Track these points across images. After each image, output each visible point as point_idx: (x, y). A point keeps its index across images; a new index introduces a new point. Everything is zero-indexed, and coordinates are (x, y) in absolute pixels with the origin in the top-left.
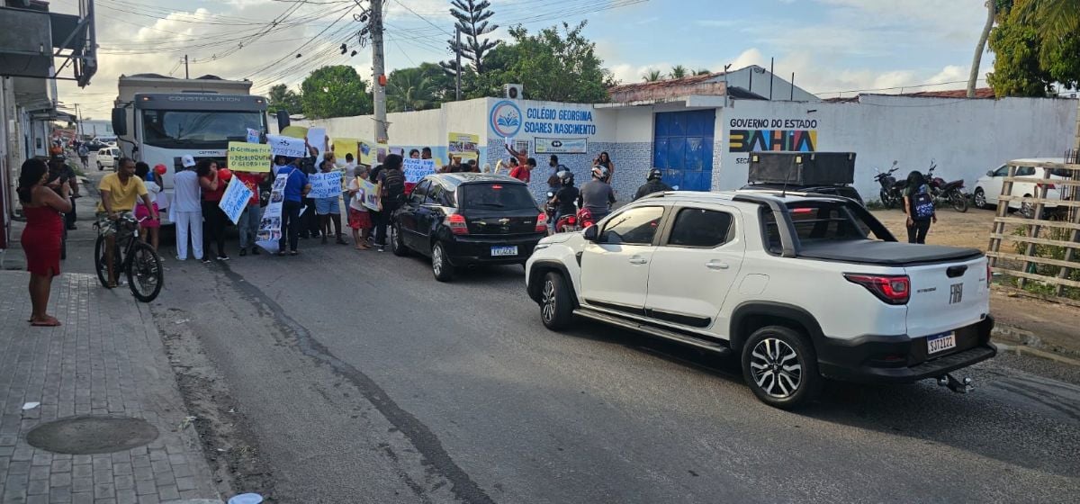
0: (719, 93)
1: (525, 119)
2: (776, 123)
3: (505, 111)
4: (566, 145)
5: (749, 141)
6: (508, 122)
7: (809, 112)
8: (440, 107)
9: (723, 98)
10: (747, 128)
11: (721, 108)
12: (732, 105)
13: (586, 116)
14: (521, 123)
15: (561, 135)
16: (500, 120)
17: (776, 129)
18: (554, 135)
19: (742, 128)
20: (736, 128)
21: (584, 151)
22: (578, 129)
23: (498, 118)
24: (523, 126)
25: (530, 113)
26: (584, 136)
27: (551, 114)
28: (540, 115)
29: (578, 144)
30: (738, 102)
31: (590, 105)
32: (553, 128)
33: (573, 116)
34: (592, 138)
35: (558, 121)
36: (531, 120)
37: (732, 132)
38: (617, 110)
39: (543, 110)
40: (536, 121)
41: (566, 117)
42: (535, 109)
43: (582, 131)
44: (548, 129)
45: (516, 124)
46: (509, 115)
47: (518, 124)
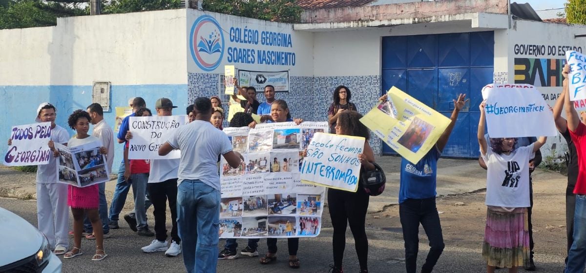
0: (497, 10)
1: (228, 44)
2: (551, 50)
3: (207, 31)
4: (270, 81)
5: (530, 72)
6: (211, 47)
7: (576, 36)
8: (55, 24)
9: (506, 17)
10: (527, 56)
11: (502, 30)
12: (515, 27)
13: (286, 41)
14: (223, 50)
15: (263, 67)
16: (201, 44)
17: (551, 57)
18: (256, 66)
19: (524, 56)
20: (519, 56)
21: (286, 89)
22: (279, 59)
23: (199, 41)
24: (226, 55)
25: (233, 34)
26: (285, 68)
27: (252, 37)
28: (242, 38)
29: (280, 80)
30: (522, 24)
31: (290, 25)
32: (256, 56)
33: (275, 39)
34: (296, 71)
35: (260, 47)
36: (234, 44)
37: (518, 61)
38: (314, 33)
39: (246, 30)
40: (239, 46)
41: (268, 42)
42: (237, 29)
43: (284, 61)
44: (251, 57)
45: (218, 51)
46: (211, 37)
47: (221, 50)
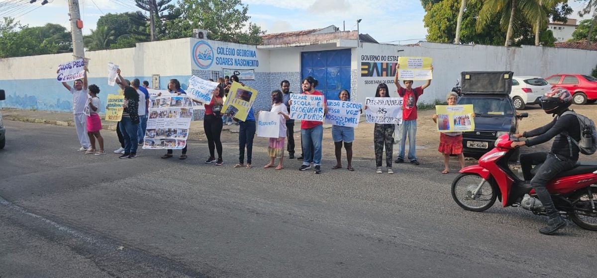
0: (353, 38)
1: (216, 55)
2: (383, 58)
3: (203, 49)
4: (243, 74)
5: (371, 69)
6: (205, 57)
7: (398, 51)
9: (356, 41)
10: (369, 61)
11: (355, 48)
12: (362, 46)
13: (253, 54)
14: (213, 58)
15: (238, 67)
16: (199, 55)
17: (383, 62)
18: (234, 67)
19: (367, 61)
20: (364, 61)
21: (253, 78)
22: (248, 63)
23: (198, 54)
24: (215, 61)
25: (219, 50)
26: (252, 68)
27: (232, 52)
28: (225, 52)
29: (249, 73)
30: (366, 45)
31: (255, 46)
32: (234, 61)
33: (245, 53)
34: (258, 69)
35: (236, 57)
36: (220, 56)
37: (363, 64)
38: (270, 50)
39: (227, 49)
40: (223, 56)
41: (241, 54)
42: (222, 48)
43: (251, 64)
44: (230, 62)
45: (210, 59)
46: (205, 52)
47: (212, 58)
